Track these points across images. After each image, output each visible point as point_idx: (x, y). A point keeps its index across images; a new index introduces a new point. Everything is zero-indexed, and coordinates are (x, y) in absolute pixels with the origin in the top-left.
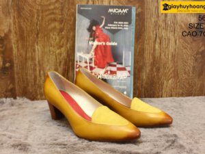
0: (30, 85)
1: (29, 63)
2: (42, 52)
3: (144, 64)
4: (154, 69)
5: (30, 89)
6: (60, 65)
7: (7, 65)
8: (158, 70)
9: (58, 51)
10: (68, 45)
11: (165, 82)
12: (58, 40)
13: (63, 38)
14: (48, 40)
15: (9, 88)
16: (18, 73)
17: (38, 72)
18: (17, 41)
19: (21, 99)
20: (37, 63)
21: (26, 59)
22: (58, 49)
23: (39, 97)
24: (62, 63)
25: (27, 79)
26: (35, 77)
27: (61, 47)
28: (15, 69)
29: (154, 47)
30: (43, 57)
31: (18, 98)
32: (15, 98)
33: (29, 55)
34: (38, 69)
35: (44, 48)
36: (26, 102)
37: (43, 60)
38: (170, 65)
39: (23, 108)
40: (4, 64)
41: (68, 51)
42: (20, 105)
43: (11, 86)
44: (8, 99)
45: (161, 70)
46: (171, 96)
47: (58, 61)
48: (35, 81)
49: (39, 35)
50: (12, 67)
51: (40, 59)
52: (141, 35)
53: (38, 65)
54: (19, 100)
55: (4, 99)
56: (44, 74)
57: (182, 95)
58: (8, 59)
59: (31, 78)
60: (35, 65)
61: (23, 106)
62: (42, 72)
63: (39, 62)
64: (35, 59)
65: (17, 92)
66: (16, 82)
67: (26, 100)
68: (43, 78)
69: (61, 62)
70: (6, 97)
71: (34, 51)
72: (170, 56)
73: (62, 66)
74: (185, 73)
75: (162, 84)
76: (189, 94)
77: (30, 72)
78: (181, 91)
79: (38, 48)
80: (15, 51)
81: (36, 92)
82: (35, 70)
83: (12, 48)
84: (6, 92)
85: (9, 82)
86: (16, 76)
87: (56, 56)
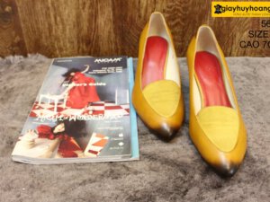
0: (43, 35)
1: (39, 6)
5: (44, 42)
6: (83, 8)
16: (24, 21)
17: (53, 19)
19: (34, 57)
20: (50, 5)
23: (58, 52)
24: (87, 5)
25: (38, 29)
26: (50, 25)
28: (20, 15)
31: (29, 55)
32: (26, 56)
34: (52, 14)
36: (41, 62)
39: (37, 73)
42: (33, 67)
43: (17, 39)
44: (17, 57)
46: (244, 54)
48: (50, 31)
53: (51, 8)
54: (33, 59)
55: (11, 58)
56: (62, 20)
57: (261, 54)
58: (7, 1)
59: (43, 27)
60: (48, 8)
61: (38, 69)
62: (58, 19)
65: (27, 46)
66: (24, 32)
67: (41, 57)
68: (61, 27)
69: (84, 4)
70: (14, 54)
73: (86, 9)
75: (234, 37)
77: (42, 18)
81: (53, 46)
82: (48, 15)
84: (12, 46)
85: (14, 33)
86: (22, 25)
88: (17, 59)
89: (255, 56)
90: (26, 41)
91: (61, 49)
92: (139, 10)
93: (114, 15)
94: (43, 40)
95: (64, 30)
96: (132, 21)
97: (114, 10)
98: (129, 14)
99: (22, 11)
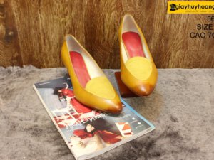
0: (35, 53)
1: (33, 31)
2: (46, 21)
3: (152, 34)
4: (163, 40)
6: (65, 34)
7: (11, 33)
8: (167, 40)
9: (62, 20)
10: (73, 13)
11: (173, 53)
12: (61, 8)
13: (66, 5)
14: (51, 8)
15: (15, 56)
16: (22, 42)
17: (42, 41)
18: (19, 9)
19: (28, 67)
21: (29, 28)
22: (62, 17)
25: (32, 47)
26: (40, 45)
27: (65, 15)
28: (19, 37)
29: (165, 17)
30: (47, 25)
31: (24, 66)
32: (22, 67)
33: (32, 23)
34: (42, 38)
35: (47, 15)
36: (33, 71)
37: (46, 28)
38: (180, 36)
39: (30, 79)
40: (7, 32)
41: (73, 20)
42: (27, 75)
43: (16, 54)
44: (15, 67)
45: (170, 41)
46: (178, 67)
47: (63, 29)
48: (40, 49)
49: (42, 3)
50: (15, 35)
51: (44, 27)
52: (151, 4)
53: (42, 34)
54: (26, 69)
55: (11, 68)
56: (49, 42)
57: (189, 66)
58: (11, 28)
59: (36, 47)
60: (40, 34)
61: (31, 76)
62: (46, 41)
63: (43, 30)
64: (39, 28)
65: (23, 60)
66: (21, 49)
67: (33, 68)
68: (48, 47)
69: (65, 31)
70: (13, 65)
71: (37, 19)
72: (181, 27)
74: (195, 45)
75: (170, 54)
76: (197, 65)
77: (35, 41)
78: (188, 62)
79: (41, 16)
80: (17, 19)
81: (42, 60)
82: (39, 38)
83: (13, 16)
84: (12, 59)
85: (14, 50)
86: (20, 45)
87: (60, 25)
88: (15, 69)
89: (185, 68)
90: (22, 56)
91: (47, 63)
92: (103, 36)
93: (86, 39)
94: (35, 56)
95: (50, 48)
96: (99, 43)
97: (86, 36)
98: (97, 38)
99: (21, 35)
